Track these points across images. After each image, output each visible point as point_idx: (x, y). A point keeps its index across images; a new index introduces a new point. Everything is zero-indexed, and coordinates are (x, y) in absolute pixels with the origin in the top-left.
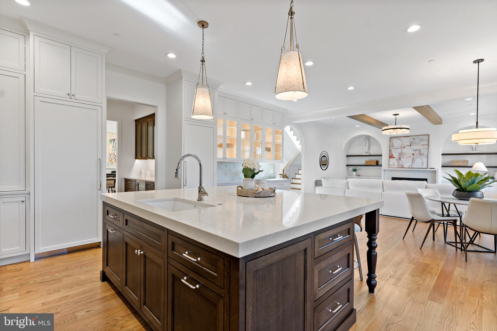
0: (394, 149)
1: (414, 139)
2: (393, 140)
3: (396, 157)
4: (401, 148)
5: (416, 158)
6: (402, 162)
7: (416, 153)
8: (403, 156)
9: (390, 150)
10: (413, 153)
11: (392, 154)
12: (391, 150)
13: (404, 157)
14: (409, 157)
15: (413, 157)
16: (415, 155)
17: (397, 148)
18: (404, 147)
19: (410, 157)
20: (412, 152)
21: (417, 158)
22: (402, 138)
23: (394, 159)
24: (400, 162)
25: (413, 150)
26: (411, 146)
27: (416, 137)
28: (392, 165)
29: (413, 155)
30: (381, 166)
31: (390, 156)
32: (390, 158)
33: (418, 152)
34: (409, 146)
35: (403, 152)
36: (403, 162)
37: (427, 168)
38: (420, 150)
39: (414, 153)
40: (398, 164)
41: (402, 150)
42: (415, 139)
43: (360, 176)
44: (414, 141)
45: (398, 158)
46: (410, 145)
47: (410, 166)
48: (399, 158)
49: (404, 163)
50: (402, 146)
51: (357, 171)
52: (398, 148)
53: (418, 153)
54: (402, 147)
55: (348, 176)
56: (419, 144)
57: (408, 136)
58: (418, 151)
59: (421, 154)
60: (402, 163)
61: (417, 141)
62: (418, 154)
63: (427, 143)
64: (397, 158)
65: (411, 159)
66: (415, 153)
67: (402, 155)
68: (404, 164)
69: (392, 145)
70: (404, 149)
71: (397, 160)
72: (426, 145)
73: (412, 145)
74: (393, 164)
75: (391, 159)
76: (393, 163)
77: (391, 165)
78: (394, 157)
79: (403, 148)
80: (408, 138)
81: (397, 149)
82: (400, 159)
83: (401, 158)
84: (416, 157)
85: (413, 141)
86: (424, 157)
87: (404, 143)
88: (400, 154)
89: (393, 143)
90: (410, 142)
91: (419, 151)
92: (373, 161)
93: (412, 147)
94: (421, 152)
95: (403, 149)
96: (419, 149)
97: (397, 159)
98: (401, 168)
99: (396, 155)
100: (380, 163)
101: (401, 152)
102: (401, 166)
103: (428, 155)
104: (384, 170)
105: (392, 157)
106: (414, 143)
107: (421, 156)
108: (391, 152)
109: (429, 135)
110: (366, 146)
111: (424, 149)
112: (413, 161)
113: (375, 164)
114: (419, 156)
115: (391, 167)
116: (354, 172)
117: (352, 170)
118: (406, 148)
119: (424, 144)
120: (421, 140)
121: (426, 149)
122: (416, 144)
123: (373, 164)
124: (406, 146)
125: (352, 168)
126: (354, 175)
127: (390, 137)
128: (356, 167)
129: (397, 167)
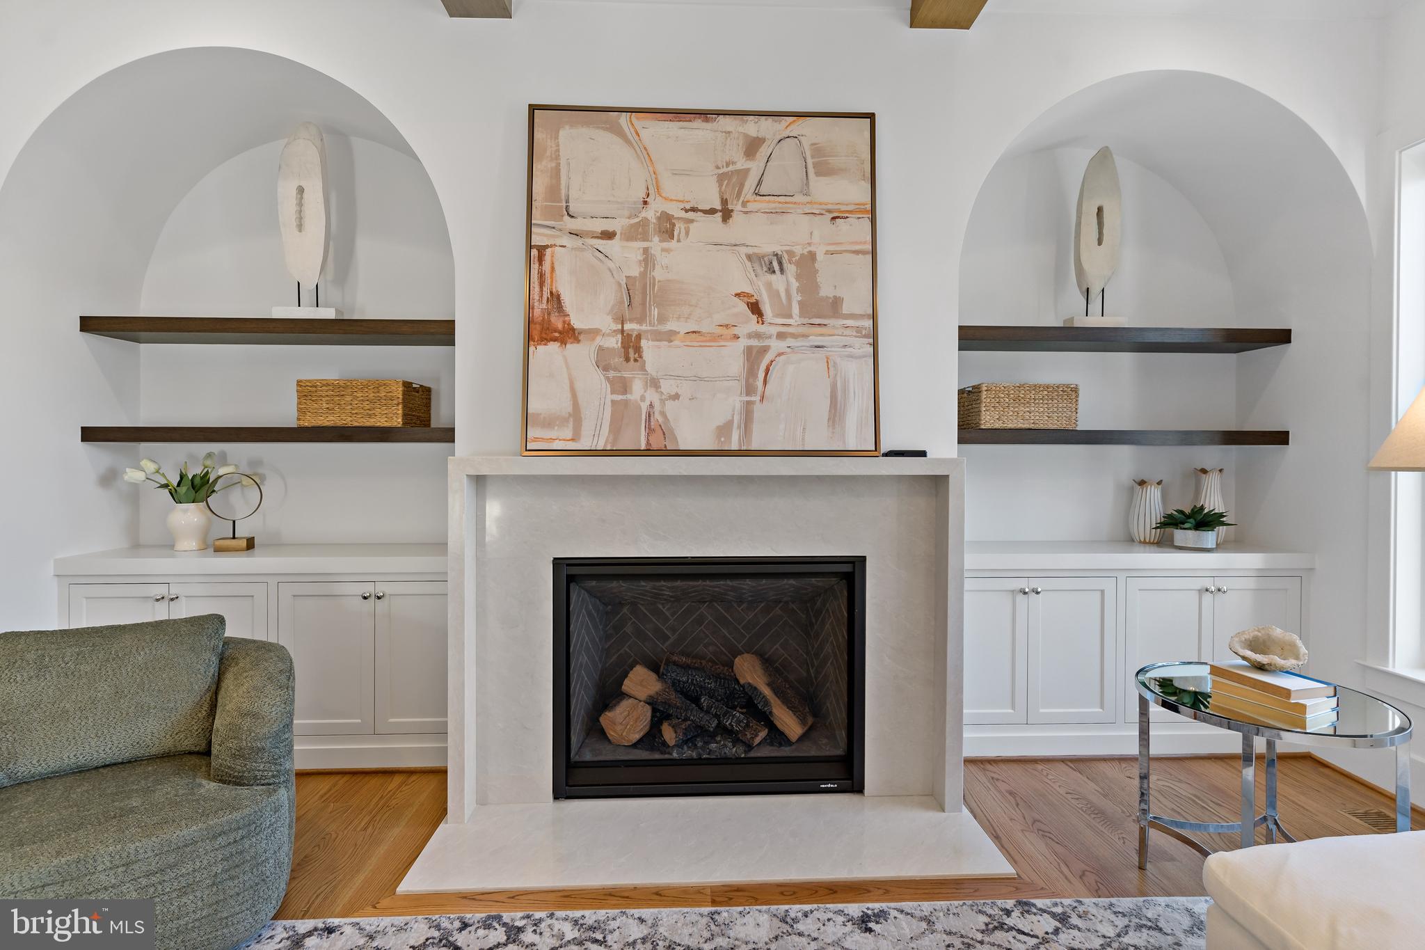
0: (578, 242)
1: (752, 146)
2: (563, 134)
3: (594, 333)
4: (638, 232)
5: (776, 345)
7: (774, 294)
8: (662, 319)
9: (535, 254)
10: (748, 290)
11: (555, 298)
12: (541, 249)
13: (670, 336)
14: (717, 338)
15: (750, 336)
16: (767, 309)
17: (599, 226)
18: (667, 227)
19: (727, 333)
20: (740, 278)
21: (790, 342)
23: (571, 347)
24: (637, 388)
25: (749, 257)
26: (727, 215)
27: (767, 127)
28: (563, 421)
29: (755, 308)
31: (530, 322)
32: (529, 339)
33: (795, 284)
34: (712, 211)
35: (658, 274)
36: (668, 387)
37: (874, 453)
38: (808, 262)
39: (760, 286)
40: (621, 413)
41: (646, 251)
42: (763, 151)
44: (755, 167)
45: (614, 342)
46: (725, 202)
47: (724, 430)
48: (626, 346)
49: (676, 397)
50: (650, 214)
52: (608, 235)
53: (796, 298)
54: (645, 222)
56: (798, 198)
57: (704, 115)
58: (791, 269)
59: (822, 309)
60: (651, 396)
61: (782, 168)
62: (796, 310)
64: (599, 341)
65: (732, 358)
66: (769, 286)
67: (656, 312)
68: (669, 404)
69: (553, 191)
70: (673, 244)
71: (603, 361)
72: (858, 211)
73: (736, 206)
74: (570, 409)
75: (545, 354)
76: (567, 395)
77: (549, 423)
78: (577, 323)
79: (656, 239)
80: (699, 131)
81: (601, 244)
82: (638, 349)
83: (643, 343)
84: (781, 336)
85: (742, 163)
86: (847, 340)
87: (672, 188)
88: (637, 299)
89: (557, 169)
90: (721, 178)
91: (798, 277)
93: (738, 228)
94: (815, 287)
95: (656, 244)
96: (799, 251)
97: (601, 349)
98: (649, 452)
99: (591, 309)
101: (644, 274)
102: (650, 430)
103: (875, 316)
104: (479, 480)
105: (560, 326)
106: (760, 183)
107: (818, 330)
108: (541, 276)
109: (871, 116)
110: (300, 227)
111: (840, 252)
112: (751, 373)
113: (398, 422)
114: (806, 321)
115: (543, 439)
116: (185, 511)
117: (166, 486)
118: (687, 233)
119: (843, 208)
120: (815, 165)
121: (857, 252)
122: (769, 202)
123: (370, 416)
124: (687, 211)
125: (150, 466)
126: (188, 544)
127: (533, 108)
128: (209, 455)
129: (610, 440)
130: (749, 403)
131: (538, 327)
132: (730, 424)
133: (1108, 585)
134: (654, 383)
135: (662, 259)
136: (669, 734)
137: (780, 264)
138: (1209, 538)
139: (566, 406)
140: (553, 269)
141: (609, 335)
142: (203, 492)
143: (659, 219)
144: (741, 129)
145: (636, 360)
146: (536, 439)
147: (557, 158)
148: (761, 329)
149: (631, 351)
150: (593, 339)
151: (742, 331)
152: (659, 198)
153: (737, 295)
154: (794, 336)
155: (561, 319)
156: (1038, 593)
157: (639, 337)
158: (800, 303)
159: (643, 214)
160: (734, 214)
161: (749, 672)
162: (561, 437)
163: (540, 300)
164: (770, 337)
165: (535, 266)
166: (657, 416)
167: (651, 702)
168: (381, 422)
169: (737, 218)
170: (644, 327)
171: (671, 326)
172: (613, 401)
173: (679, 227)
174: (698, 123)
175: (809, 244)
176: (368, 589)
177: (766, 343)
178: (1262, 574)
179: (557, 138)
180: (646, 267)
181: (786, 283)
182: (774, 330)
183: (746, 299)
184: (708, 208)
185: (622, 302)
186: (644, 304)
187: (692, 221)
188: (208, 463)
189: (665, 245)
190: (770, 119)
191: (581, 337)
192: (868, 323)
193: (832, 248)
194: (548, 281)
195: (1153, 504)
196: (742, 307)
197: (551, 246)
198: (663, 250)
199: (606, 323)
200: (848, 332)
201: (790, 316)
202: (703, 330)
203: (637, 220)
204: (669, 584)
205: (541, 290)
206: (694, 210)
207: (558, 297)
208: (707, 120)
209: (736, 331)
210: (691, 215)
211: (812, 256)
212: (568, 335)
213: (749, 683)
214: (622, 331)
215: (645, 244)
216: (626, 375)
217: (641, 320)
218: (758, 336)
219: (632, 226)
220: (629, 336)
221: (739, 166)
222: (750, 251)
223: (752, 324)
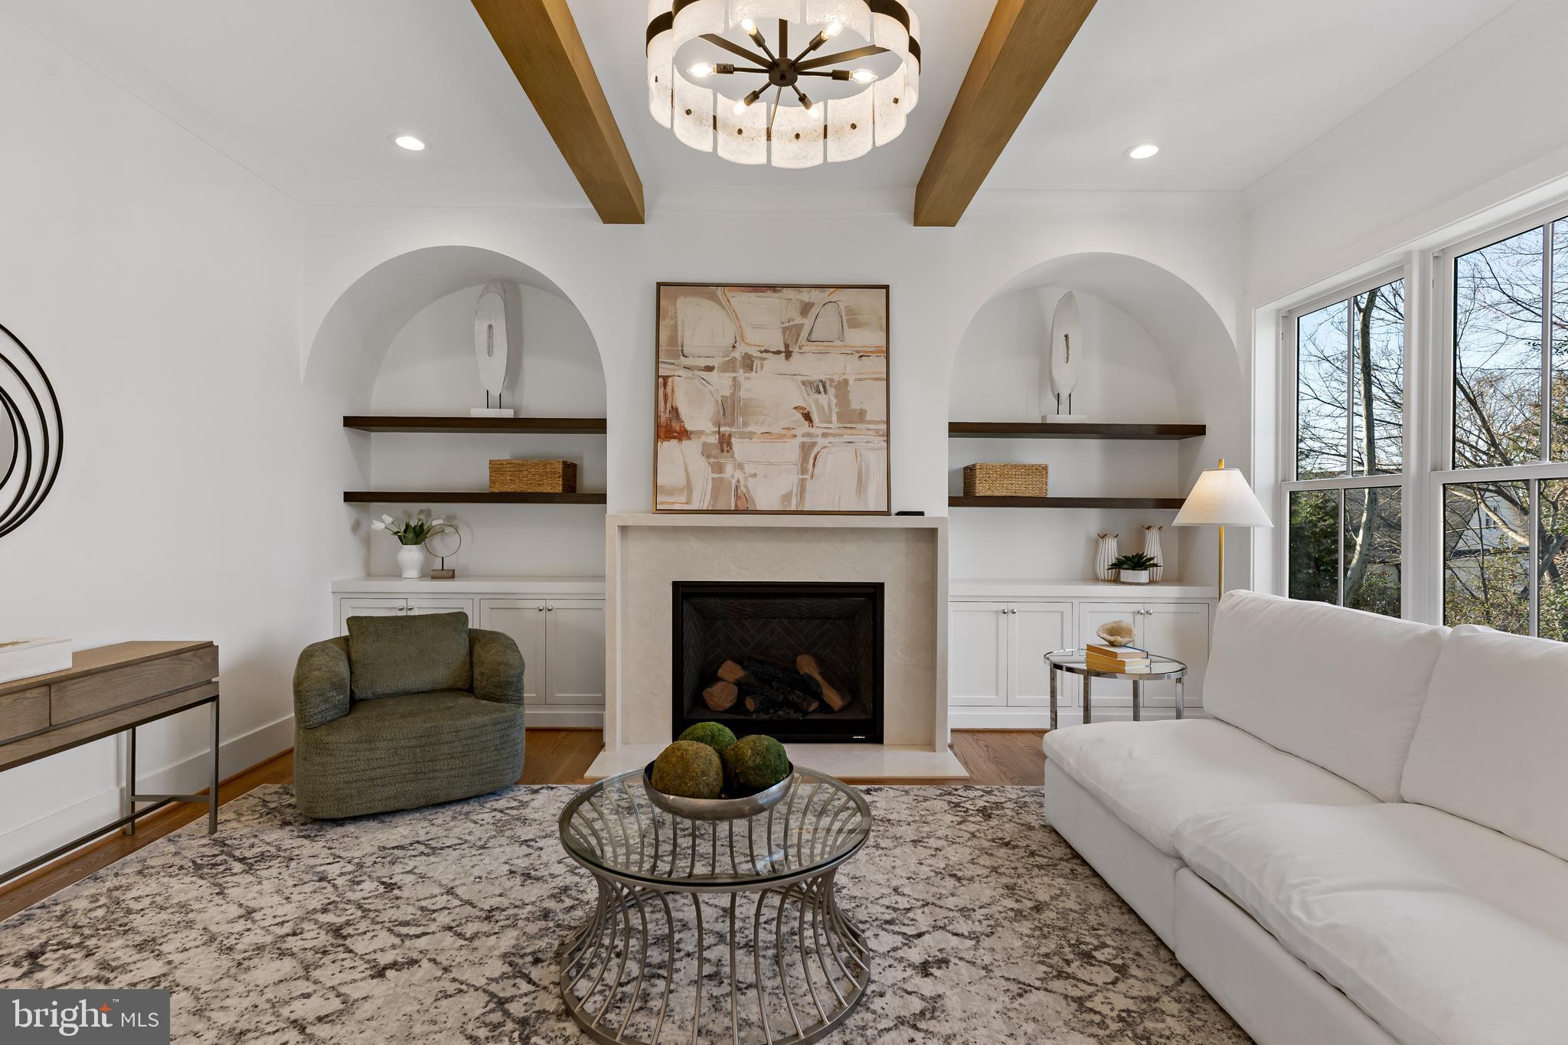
0: (689, 373)
1: (806, 309)
2: (679, 302)
3: (701, 433)
4: (729, 366)
5: (821, 442)
6: (740, 466)
7: (820, 408)
8: (745, 424)
9: (662, 382)
10: (803, 404)
11: (675, 411)
12: (665, 378)
13: (750, 435)
14: (781, 436)
15: (804, 435)
16: (815, 417)
17: (704, 362)
18: (748, 363)
19: (789, 433)
20: (797, 396)
21: (831, 439)
22: (741, 301)
23: (685, 443)
24: (729, 469)
25: (803, 383)
26: (788, 354)
27: (815, 296)
28: (679, 491)
29: (807, 417)
30: (600, 498)
31: (658, 426)
32: (658, 437)
33: (834, 401)
34: (778, 352)
35: (743, 394)
36: (749, 469)
37: (888, 513)
38: (843, 386)
39: (812, 402)
40: (718, 486)
41: (734, 379)
42: (813, 312)
43: (453, 577)
44: (807, 322)
45: (714, 439)
46: (787, 346)
47: (787, 497)
48: (721, 442)
49: (755, 475)
50: (737, 354)
51: (437, 543)
52: (709, 369)
53: (835, 410)
54: (734, 360)
55: (369, 575)
56: (837, 343)
57: (773, 288)
58: (831, 391)
59: (852, 417)
60: (738, 475)
61: (826, 323)
62: (835, 418)
63: (877, 339)
64: (703, 439)
65: (791, 450)
66: (817, 402)
67: (741, 419)
68: (750, 480)
69: (673, 340)
70: (752, 374)
71: (706, 453)
72: (877, 352)
73: (795, 349)
74: (685, 484)
75: (668, 447)
76: (683, 474)
77: (671, 492)
78: (689, 427)
79: (741, 371)
80: (770, 299)
81: (704, 374)
82: (729, 444)
83: (733, 440)
84: (825, 435)
85: (799, 320)
86: (869, 438)
87: (752, 337)
88: (728, 411)
89: (676, 325)
90: (785, 330)
91: (836, 396)
92: (543, 463)
93: (797, 361)
94: (849, 403)
95: (741, 374)
96: (837, 378)
97: (705, 444)
98: (737, 512)
99: (698, 417)
100: (587, 481)
101: (733, 394)
102: (737, 497)
103: (888, 422)
104: (624, 529)
105: (678, 429)
106: (810, 333)
107: (849, 431)
108: (666, 396)
109: (887, 287)
110: (490, 353)
111: (865, 379)
112: (805, 460)
113: (559, 489)
114: (841, 425)
115: (667, 503)
116: (410, 550)
117: (396, 533)
118: (762, 367)
119: (867, 350)
120: (848, 321)
121: (876, 379)
122: (817, 346)
123: (540, 485)
124: (761, 352)
125: (388, 519)
126: (412, 573)
127: (659, 285)
128: (421, 512)
129: (712, 503)
130: (803, 479)
131: (664, 429)
132: (791, 492)
133: (1066, 608)
134: (741, 466)
135: (745, 384)
136: (750, 704)
137: (824, 387)
138: (1143, 576)
139: (683, 481)
140: (673, 391)
141: (710, 435)
142: (421, 537)
143: (743, 358)
144: (799, 297)
145: (728, 451)
146: (663, 503)
147: (676, 317)
148: (811, 430)
149: (725, 445)
150: (700, 438)
151: (799, 432)
152: (743, 344)
153: (795, 408)
154: (834, 435)
155: (679, 424)
156: (1014, 613)
157: (730, 436)
158: (837, 413)
159: (733, 354)
160: (793, 354)
161: (807, 666)
162: (678, 502)
163: (665, 412)
164: (817, 436)
165: (661, 390)
166: (742, 488)
167: (738, 683)
168: (548, 489)
169: (795, 357)
170: (733, 430)
171: (751, 428)
172: (713, 478)
173: (757, 363)
174: (769, 293)
175: (844, 374)
176: (541, 604)
177: (815, 440)
178: (1179, 602)
179: (675, 304)
180: (735, 389)
181: (828, 400)
182: (820, 432)
183: (801, 411)
184: (775, 350)
185: (719, 413)
186: (733, 414)
187: (765, 359)
188: (422, 517)
189: (747, 375)
190: (818, 290)
191: (692, 436)
192: (884, 427)
193: (859, 377)
194: (670, 399)
195: (1111, 550)
196: (799, 416)
197: (672, 376)
198: (746, 378)
199: (709, 427)
200: (869, 433)
201: (831, 422)
202: (773, 431)
203: (728, 359)
204: (750, 602)
205: (665, 404)
206: (766, 351)
207: (677, 409)
208: (775, 291)
209: (795, 432)
210: (764, 355)
211: (846, 382)
212: (683, 434)
213: (807, 674)
214: (719, 432)
215: (734, 375)
216: (722, 461)
217: (731, 425)
218: (809, 435)
219: (725, 362)
220: (724, 435)
221: (797, 322)
222: (804, 379)
223: (805, 427)
